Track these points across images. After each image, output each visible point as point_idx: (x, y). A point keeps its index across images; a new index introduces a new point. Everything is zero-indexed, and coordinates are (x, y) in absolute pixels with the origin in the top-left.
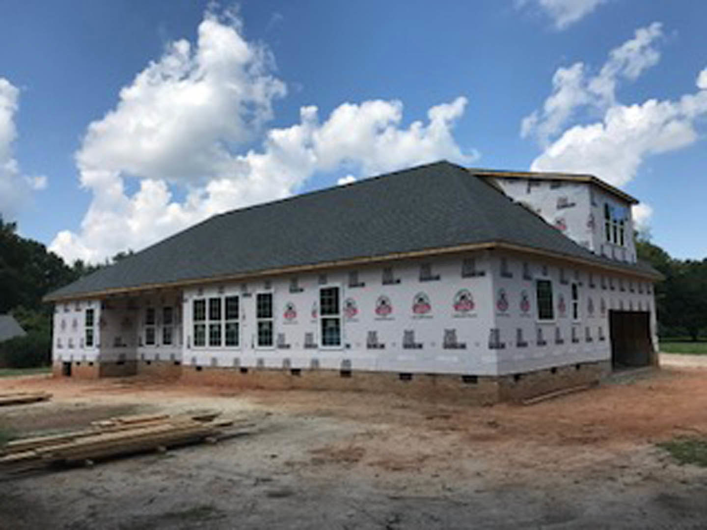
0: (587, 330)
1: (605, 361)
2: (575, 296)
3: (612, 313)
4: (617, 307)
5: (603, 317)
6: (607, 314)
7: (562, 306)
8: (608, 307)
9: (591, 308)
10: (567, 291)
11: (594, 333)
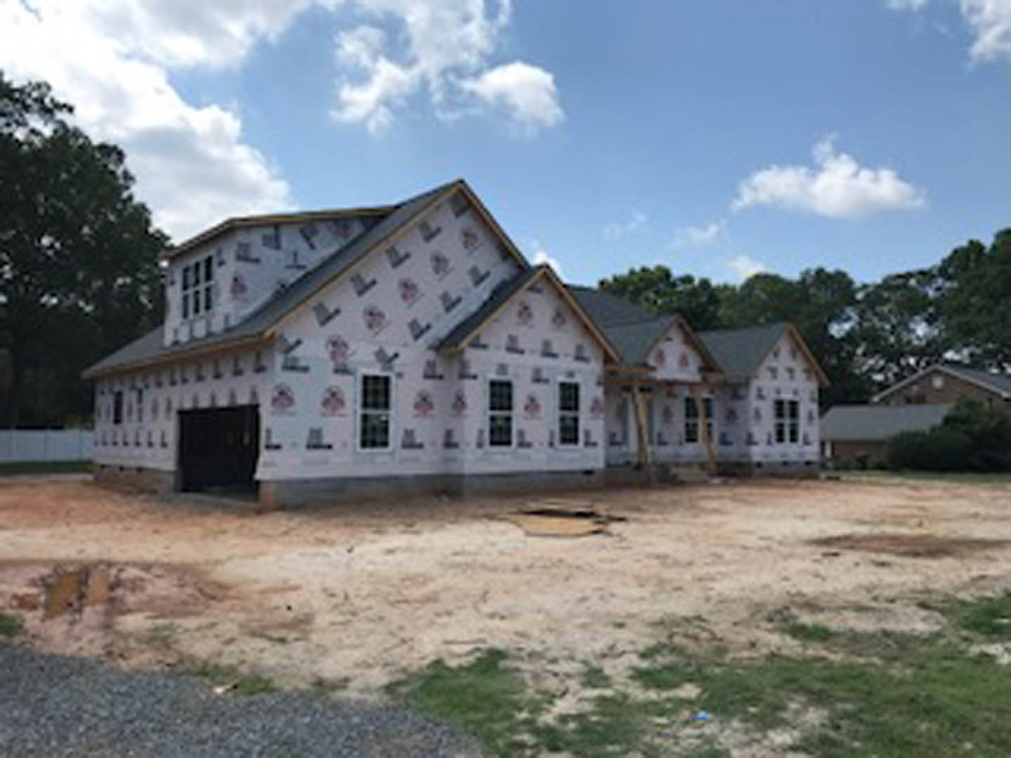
0: (150, 435)
1: (168, 472)
2: (140, 400)
3: (182, 413)
4: (188, 405)
5: (168, 418)
6: (174, 415)
7: (130, 412)
8: (176, 405)
9: (155, 410)
10: (134, 396)
11: (156, 439)
